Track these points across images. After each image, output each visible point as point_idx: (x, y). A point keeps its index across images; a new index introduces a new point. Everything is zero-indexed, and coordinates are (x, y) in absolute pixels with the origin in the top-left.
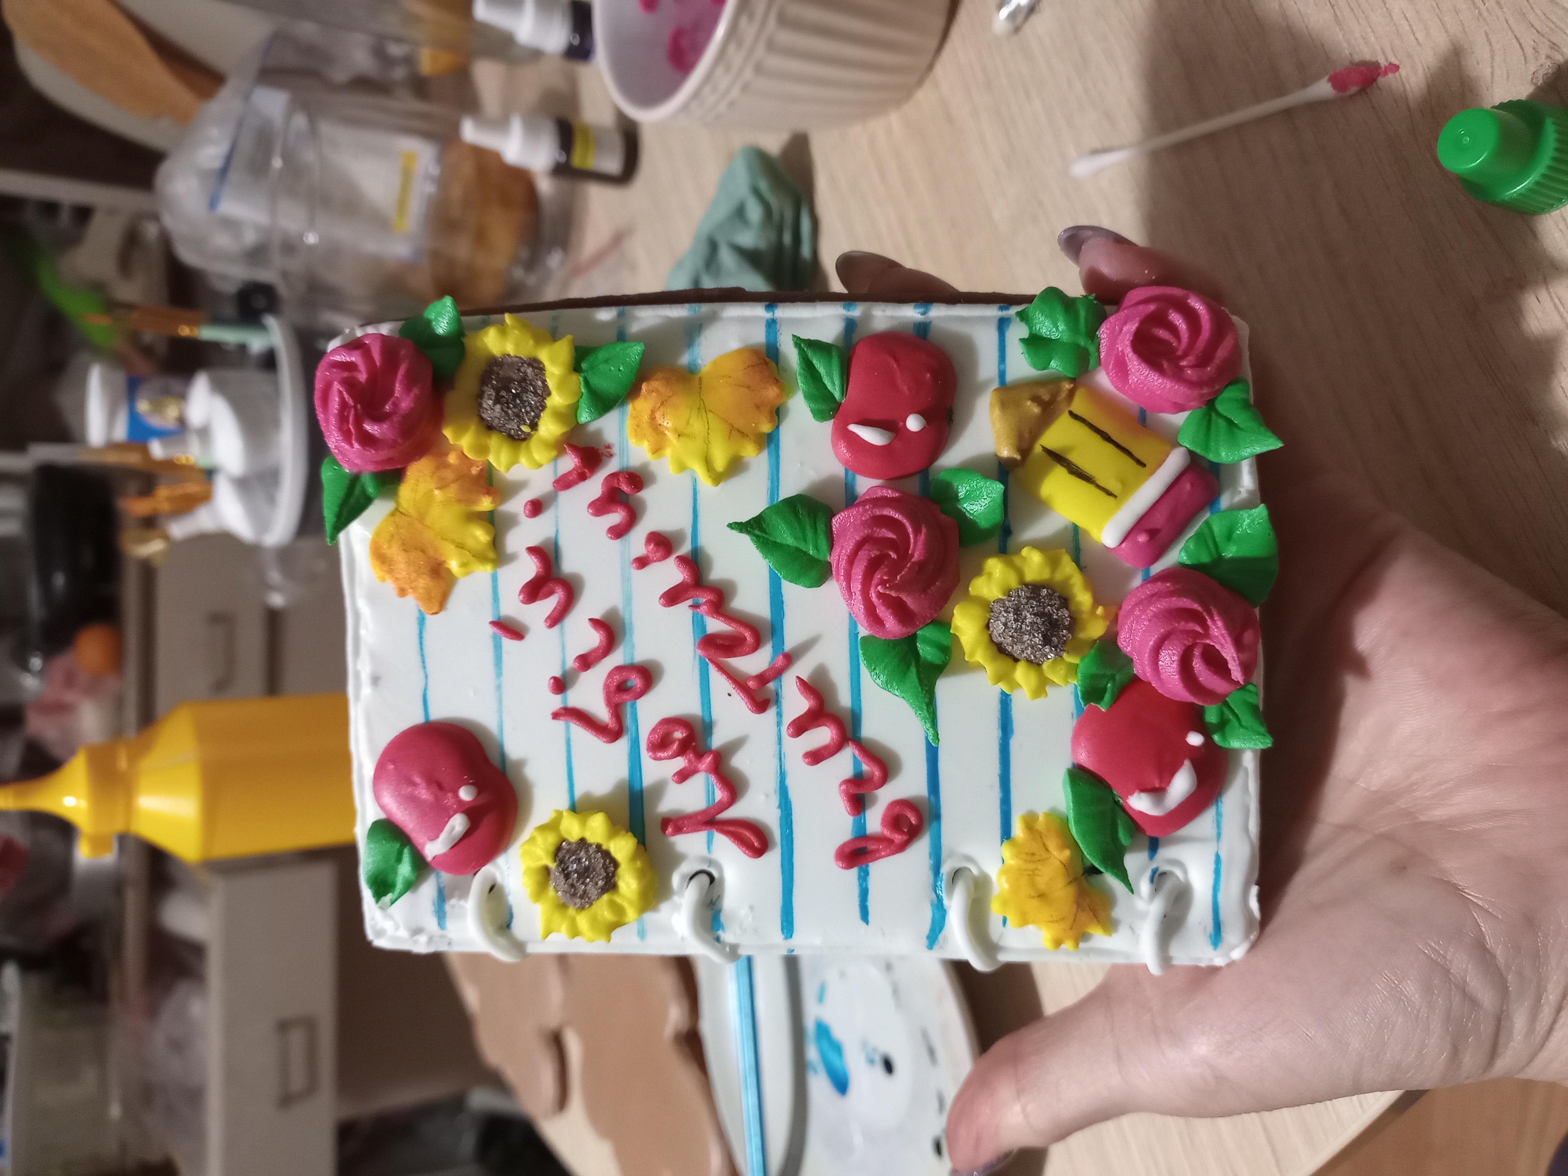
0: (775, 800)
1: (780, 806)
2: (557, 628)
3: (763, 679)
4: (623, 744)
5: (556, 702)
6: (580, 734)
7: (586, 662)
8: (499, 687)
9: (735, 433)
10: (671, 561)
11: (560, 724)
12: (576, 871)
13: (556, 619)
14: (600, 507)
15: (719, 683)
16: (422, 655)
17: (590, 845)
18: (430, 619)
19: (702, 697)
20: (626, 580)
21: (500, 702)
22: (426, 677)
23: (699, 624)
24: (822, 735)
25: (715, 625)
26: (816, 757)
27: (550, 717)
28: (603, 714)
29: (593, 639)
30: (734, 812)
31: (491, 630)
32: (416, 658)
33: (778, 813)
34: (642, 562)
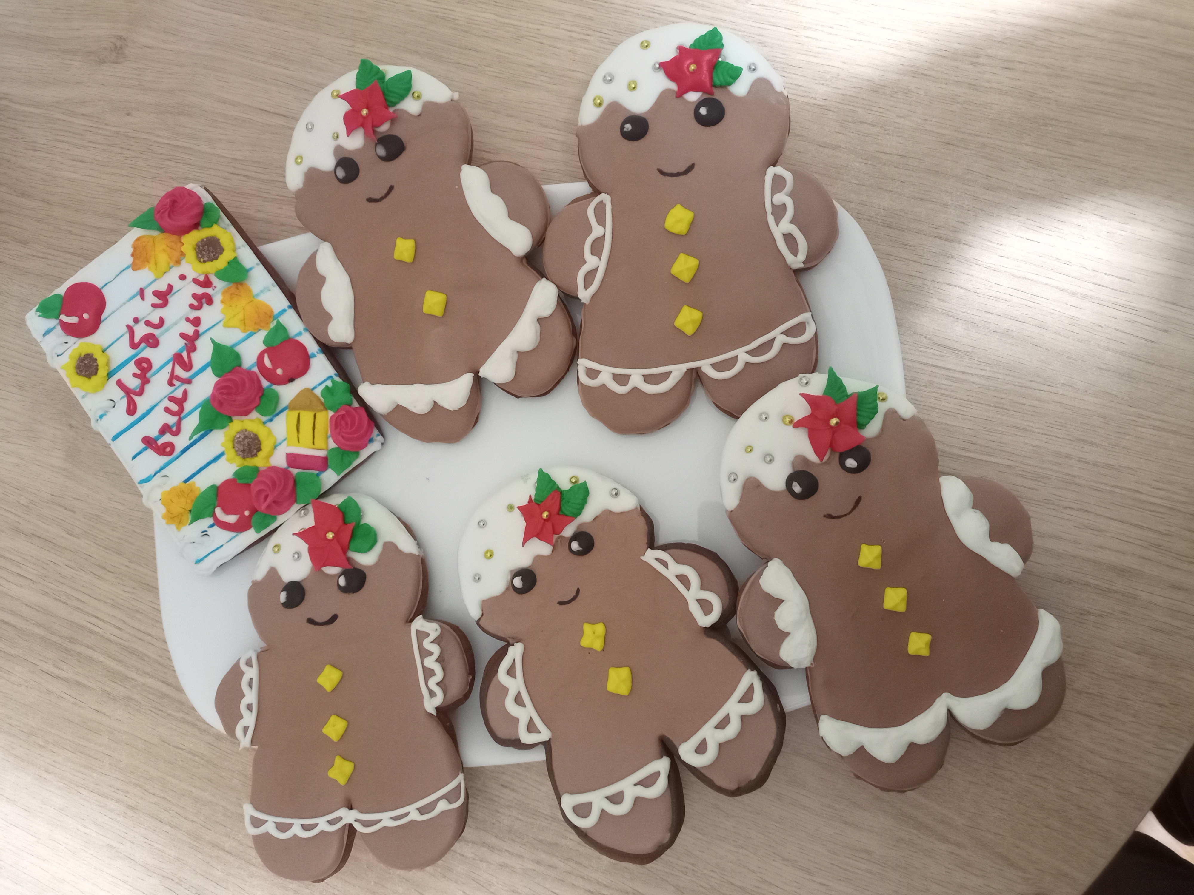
0: (148, 407)
1: (147, 411)
2: (152, 308)
3: (179, 379)
4: (133, 352)
5: (131, 323)
6: (127, 337)
7: (148, 323)
8: (125, 303)
9: (243, 322)
10: (194, 328)
11: (126, 329)
12: (85, 364)
13: (154, 306)
14: (195, 296)
15: (169, 368)
16: (119, 274)
17: (96, 363)
18: (130, 269)
19: (162, 365)
20: (181, 319)
21: (121, 307)
22: (113, 280)
23: (182, 350)
24: (174, 407)
25: (185, 355)
26: (167, 410)
27: (126, 325)
28: (137, 339)
29: (156, 321)
30: (135, 398)
31: (139, 289)
32: (117, 273)
33: (145, 411)
34: (188, 320)
